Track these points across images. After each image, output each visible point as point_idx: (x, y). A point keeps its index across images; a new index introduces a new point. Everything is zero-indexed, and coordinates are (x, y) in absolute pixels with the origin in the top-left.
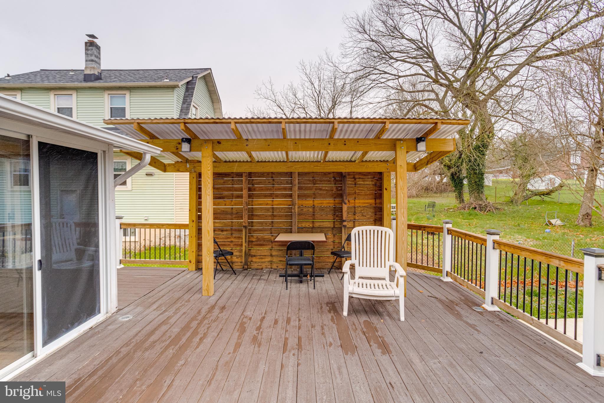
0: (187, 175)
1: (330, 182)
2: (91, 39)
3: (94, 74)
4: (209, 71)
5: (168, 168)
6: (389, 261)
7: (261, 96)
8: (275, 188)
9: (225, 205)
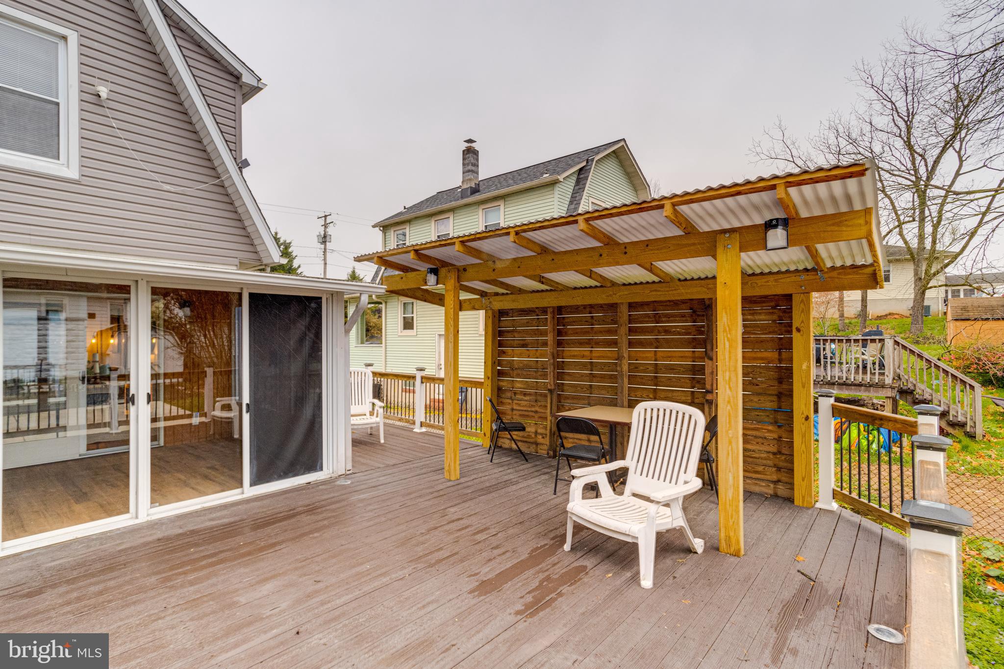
0: (482, 313)
1: (684, 319)
2: (469, 145)
3: (471, 187)
4: (622, 143)
5: (465, 305)
6: (685, 473)
7: (762, 156)
8: (595, 329)
9: (529, 357)
